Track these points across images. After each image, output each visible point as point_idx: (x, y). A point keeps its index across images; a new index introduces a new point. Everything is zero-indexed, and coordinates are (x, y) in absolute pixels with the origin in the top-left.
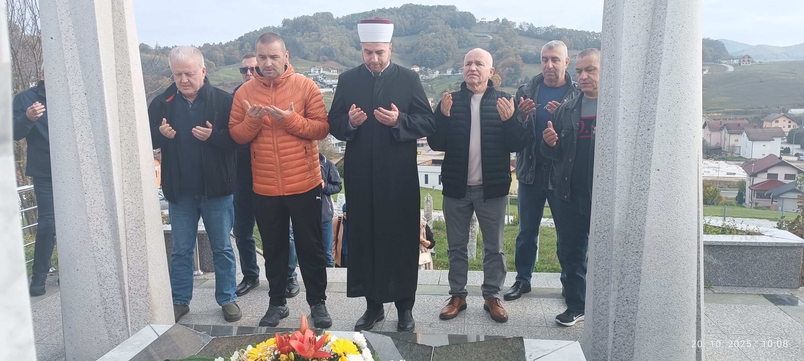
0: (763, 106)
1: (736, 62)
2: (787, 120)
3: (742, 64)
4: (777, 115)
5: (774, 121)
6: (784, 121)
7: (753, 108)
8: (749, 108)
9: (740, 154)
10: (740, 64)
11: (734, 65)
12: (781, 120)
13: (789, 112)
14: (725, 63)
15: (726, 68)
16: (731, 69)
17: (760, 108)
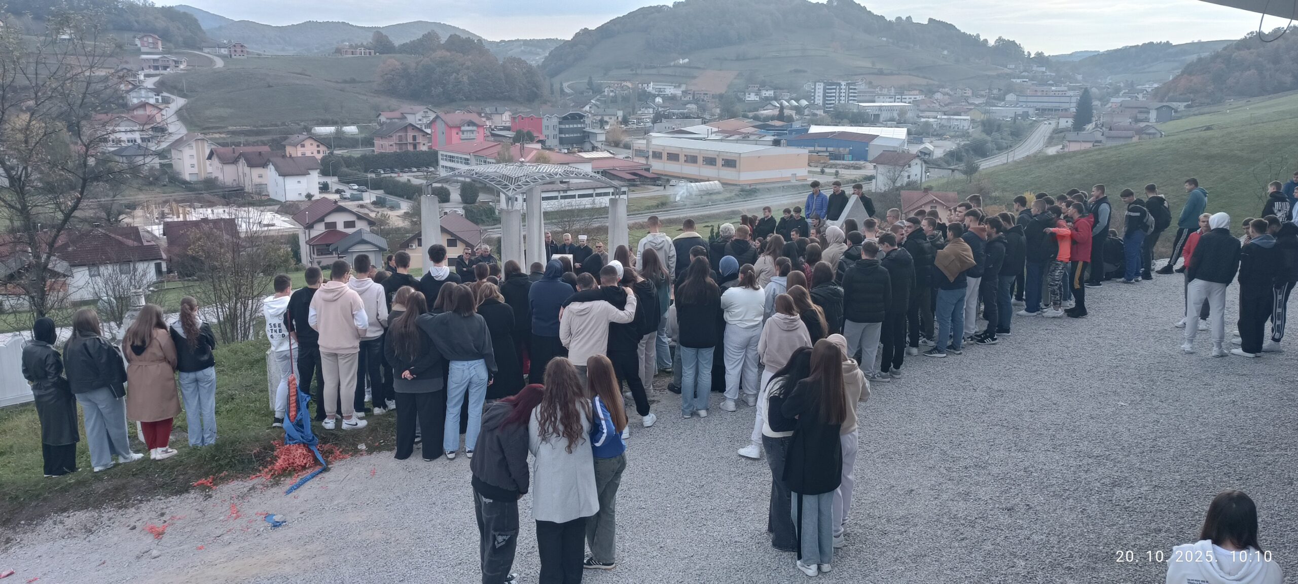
0: (279, 123)
1: (224, 51)
2: (315, 144)
3: (233, 56)
4: (301, 137)
5: (299, 146)
6: (312, 144)
7: (266, 126)
8: (261, 126)
9: (268, 195)
10: (231, 56)
11: (223, 57)
12: (308, 143)
13: (313, 131)
14: (209, 53)
15: (212, 62)
16: (219, 64)
17: (276, 125)
